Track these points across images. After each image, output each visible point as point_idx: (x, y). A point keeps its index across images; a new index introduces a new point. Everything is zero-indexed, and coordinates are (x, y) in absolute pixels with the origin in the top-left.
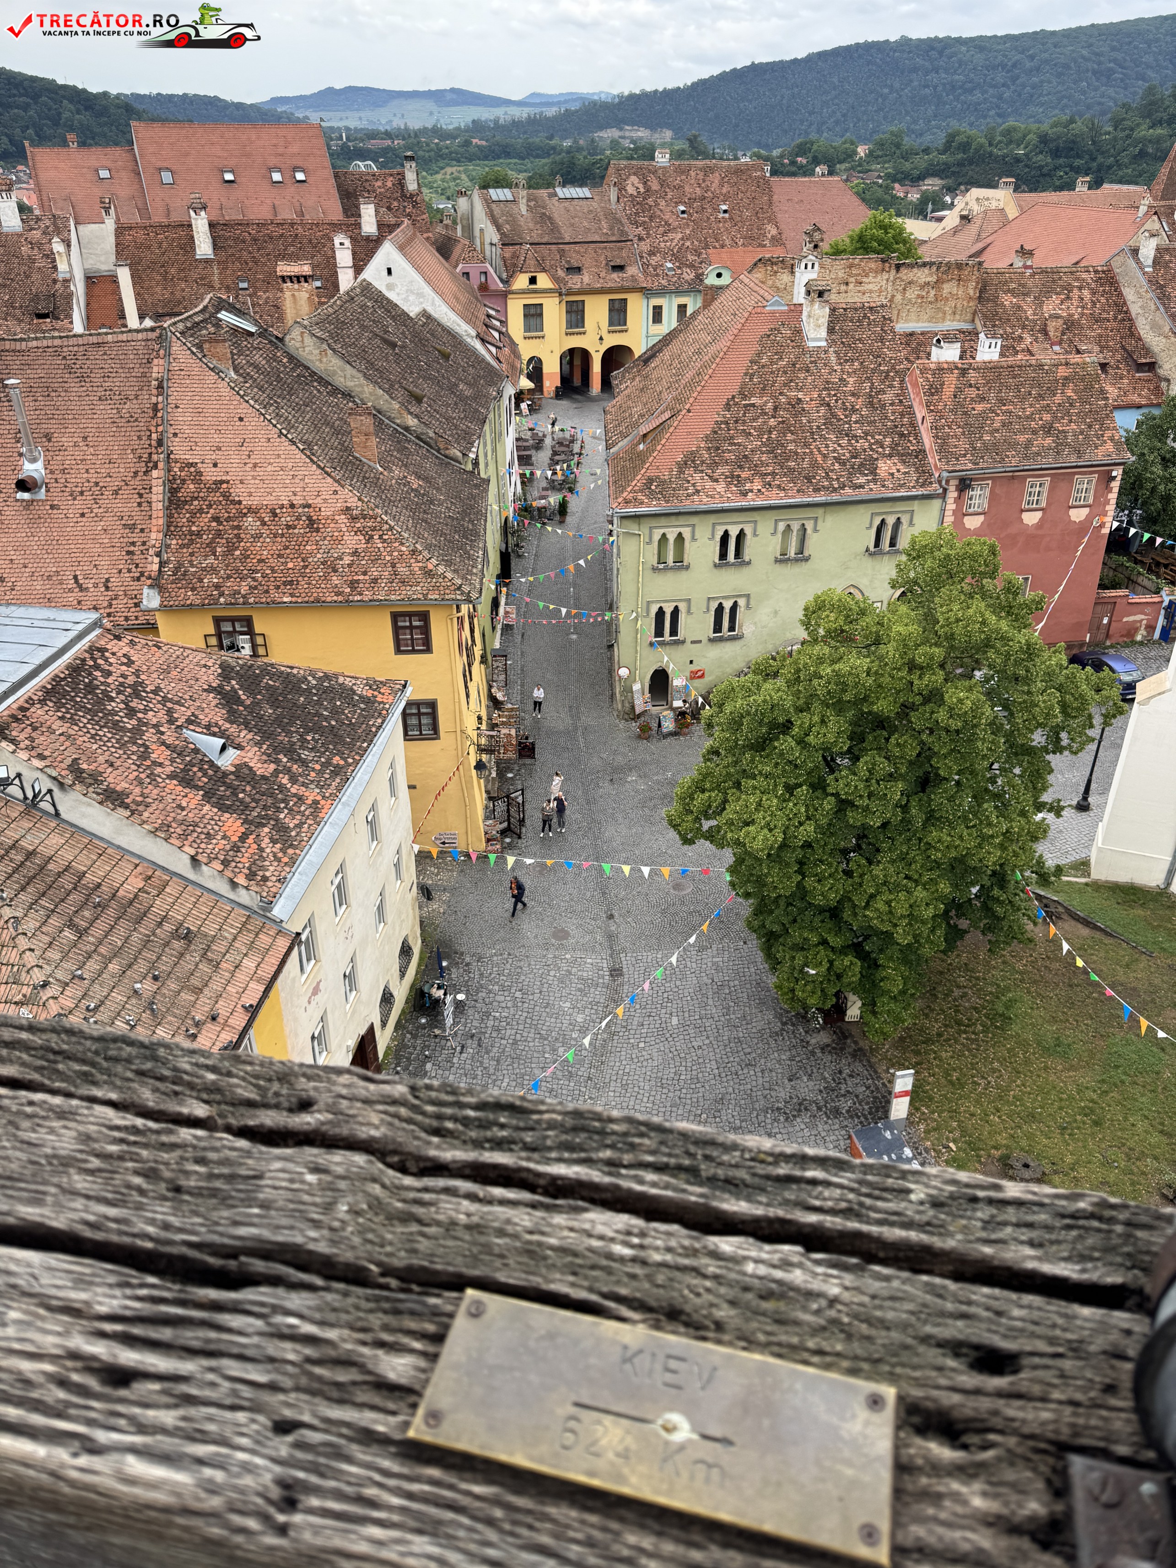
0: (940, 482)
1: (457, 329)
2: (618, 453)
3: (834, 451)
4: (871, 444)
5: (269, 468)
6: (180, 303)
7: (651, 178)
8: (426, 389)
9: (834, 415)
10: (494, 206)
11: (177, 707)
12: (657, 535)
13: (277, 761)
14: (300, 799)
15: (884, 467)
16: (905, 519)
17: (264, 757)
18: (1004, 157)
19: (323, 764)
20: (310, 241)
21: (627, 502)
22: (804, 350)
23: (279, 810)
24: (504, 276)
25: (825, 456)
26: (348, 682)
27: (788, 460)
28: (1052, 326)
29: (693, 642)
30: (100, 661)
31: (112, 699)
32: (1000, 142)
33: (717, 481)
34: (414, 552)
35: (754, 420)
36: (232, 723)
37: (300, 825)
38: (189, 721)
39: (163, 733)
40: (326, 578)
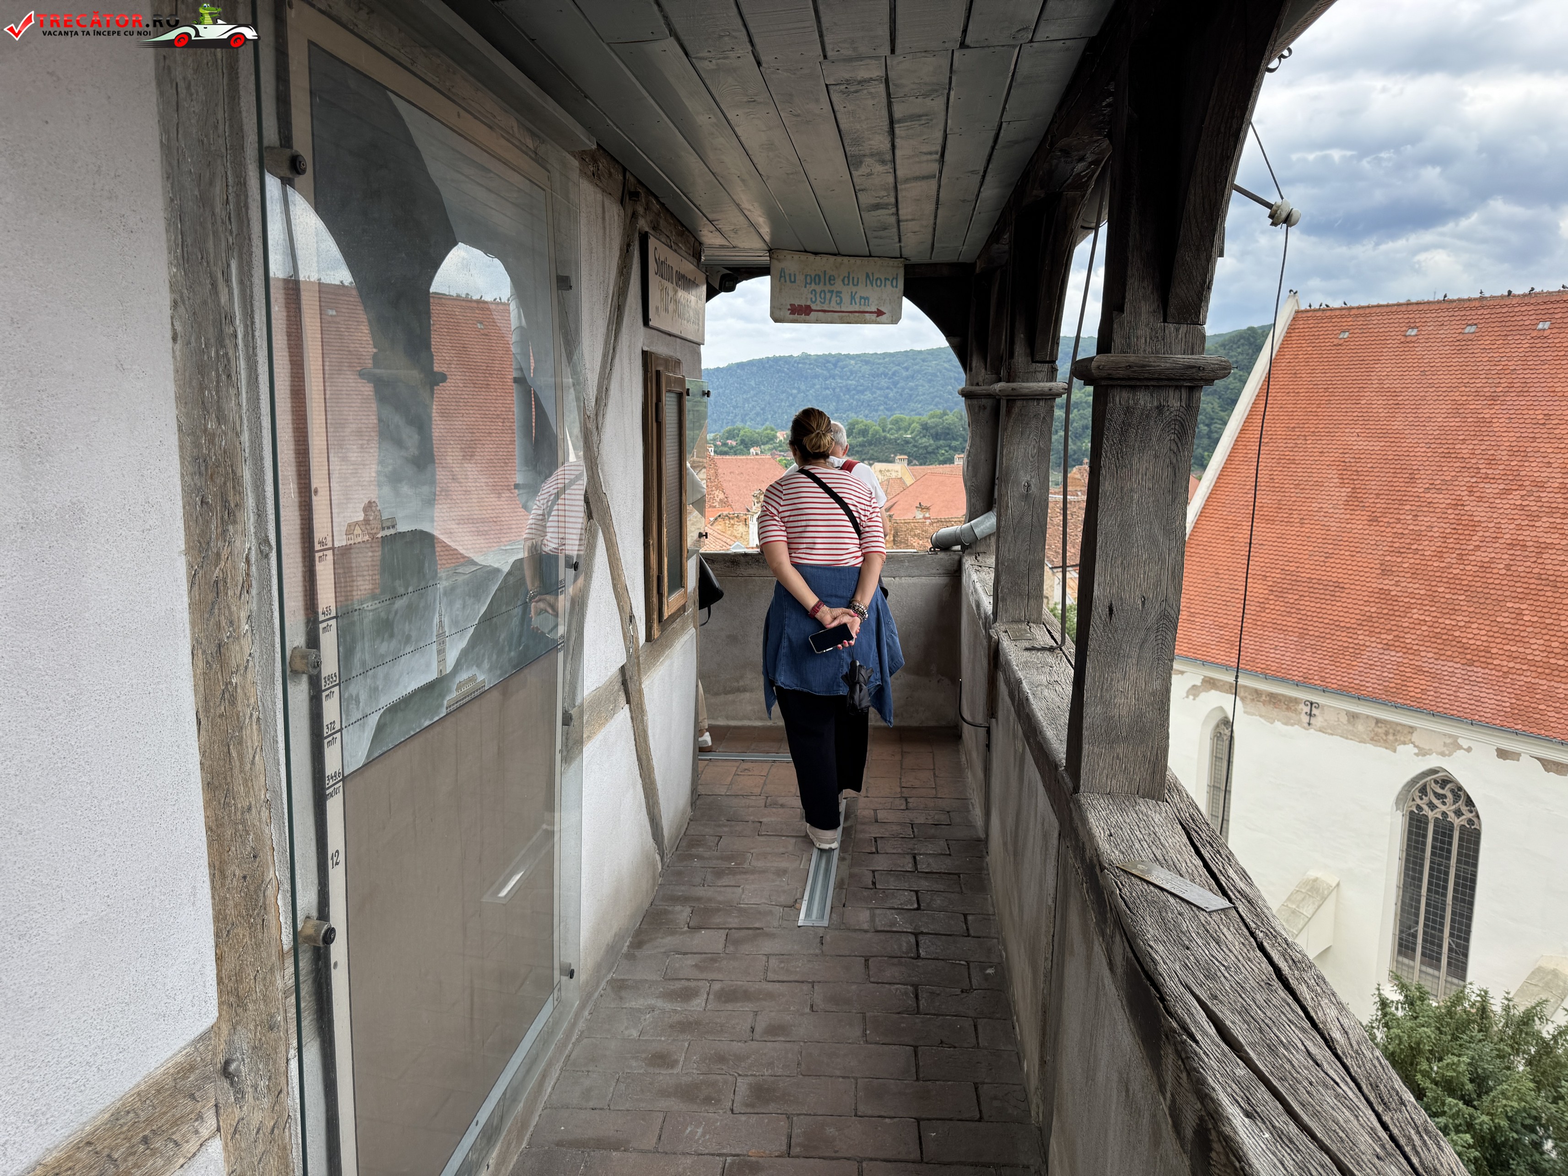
18: (896, 439)
32: (891, 429)
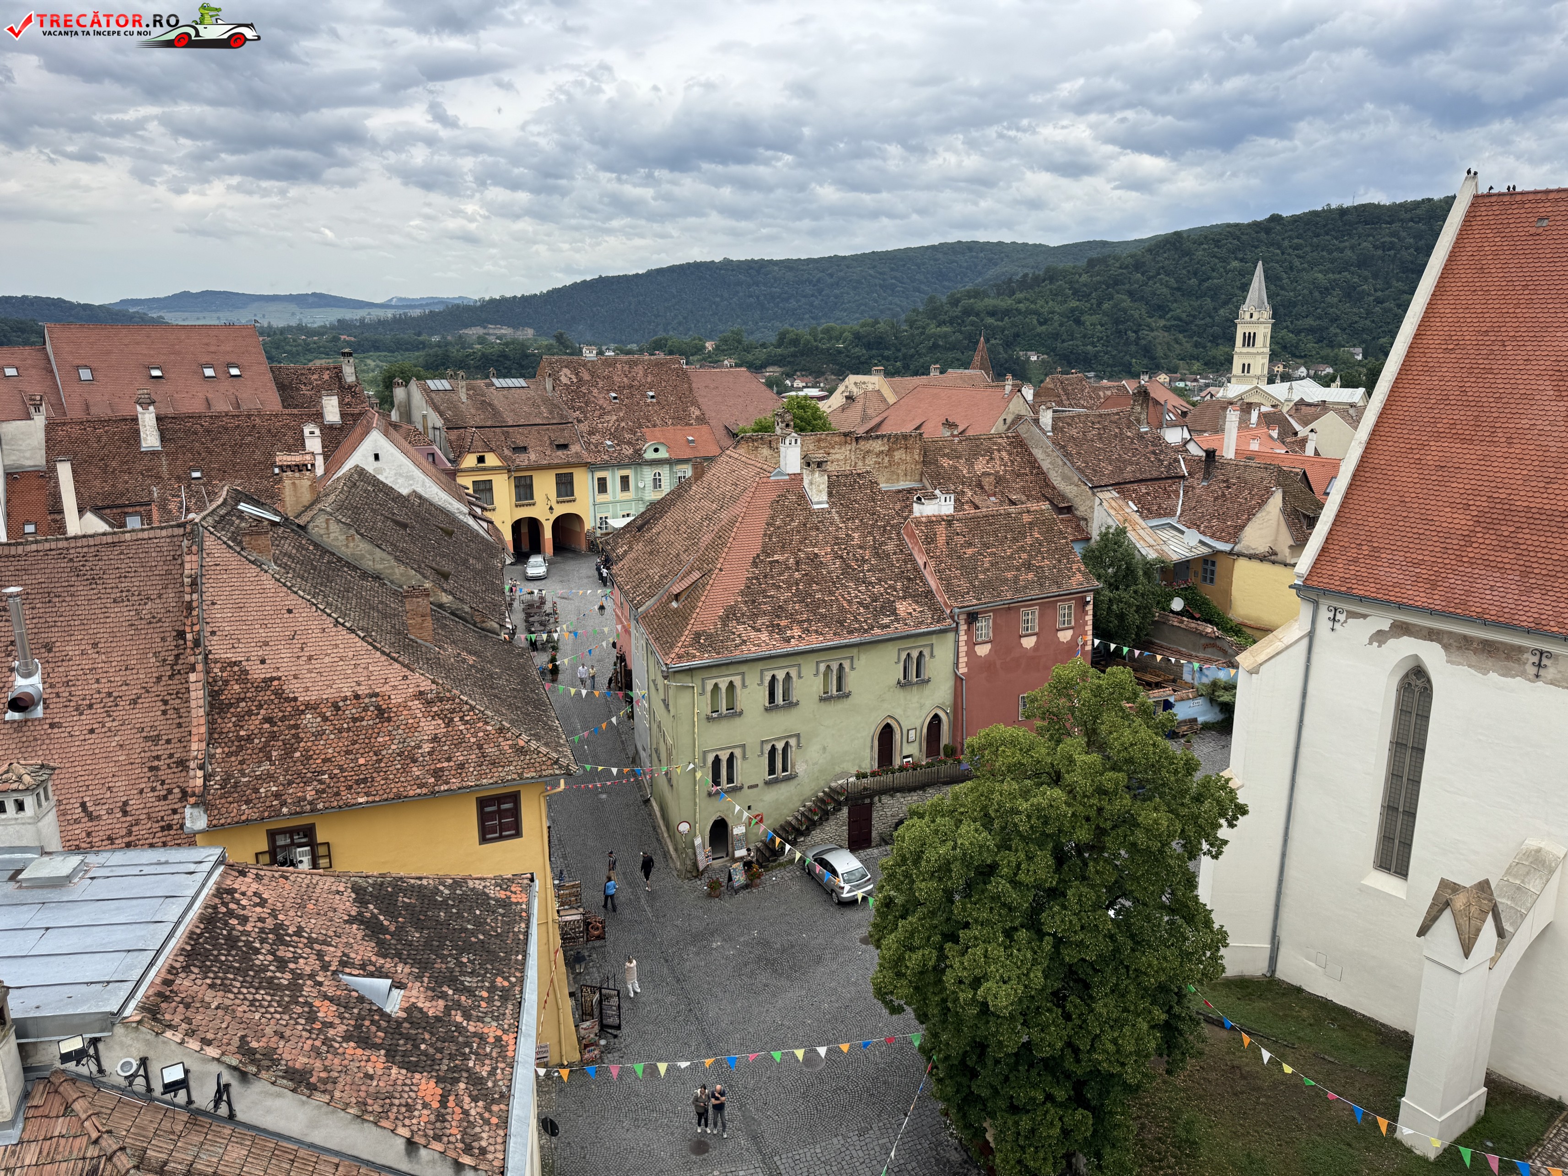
0: (952, 618)
1: (450, 508)
2: (646, 612)
3: (856, 597)
4: (886, 589)
5: (327, 660)
6: (122, 494)
7: (582, 370)
8: (447, 566)
9: (849, 566)
10: (433, 395)
11: (324, 948)
12: (709, 686)
13: (444, 996)
14: (482, 1038)
15: (902, 607)
16: (926, 652)
17: (430, 993)
18: (828, 349)
19: (489, 990)
20: (269, 431)
21: (680, 657)
22: (811, 513)
23: (466, 1058)
24: (452, 456)
25: (850, 602)
26: (479, 886)
27: (818, 608)
28: (986, 481)
29: (750, 787)
30: (232, 906)
31: (257, 951)
32: (822, 338)
33: (759, 630)
34: (501, 730)
35: (781, 574)
36: (384, 956)
37: (492, 1073)
38: (343, 964)
39: (320, 984)
40: (405, 770)
